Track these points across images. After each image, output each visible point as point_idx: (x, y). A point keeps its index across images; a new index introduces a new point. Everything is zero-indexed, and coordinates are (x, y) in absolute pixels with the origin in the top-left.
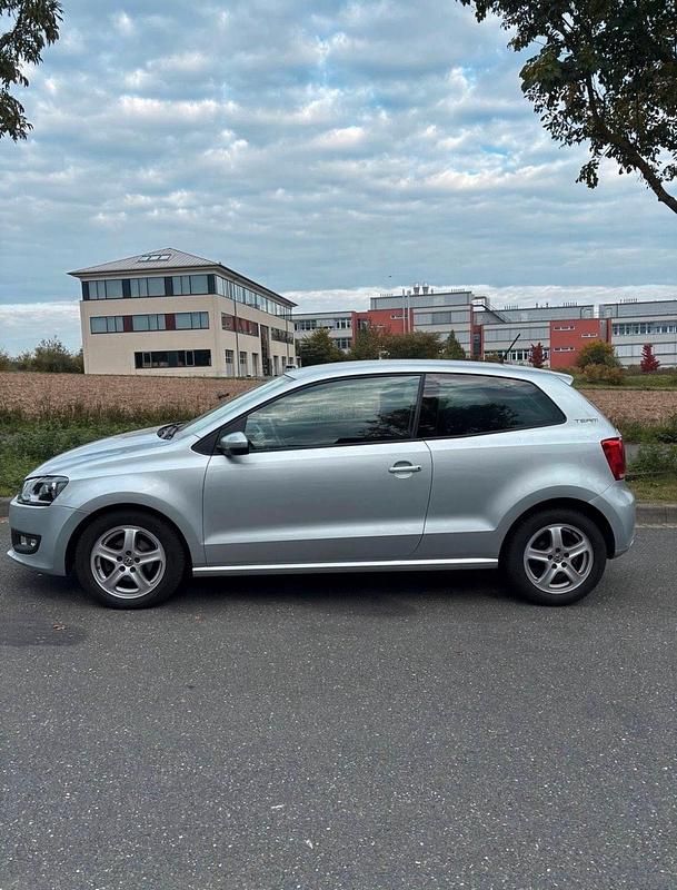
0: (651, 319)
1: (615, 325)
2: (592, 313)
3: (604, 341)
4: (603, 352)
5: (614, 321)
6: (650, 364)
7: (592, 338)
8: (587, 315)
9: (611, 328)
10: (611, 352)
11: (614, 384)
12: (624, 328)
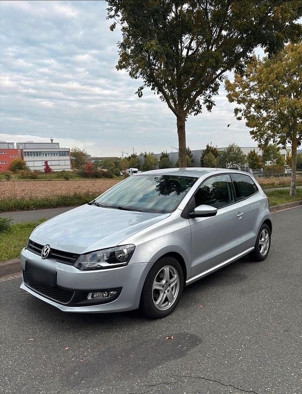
0: (40, 150)
1: (25, 152)
2: (14, 146)
3: (21, 159)
4: (22, 164)
5: (24, 150)
6: (48, 170)
7: (16, 158)
8: (11, 147)
9: (23, 154)
10: (25, 164)
11: (33, 178)
12: (29, 154)
